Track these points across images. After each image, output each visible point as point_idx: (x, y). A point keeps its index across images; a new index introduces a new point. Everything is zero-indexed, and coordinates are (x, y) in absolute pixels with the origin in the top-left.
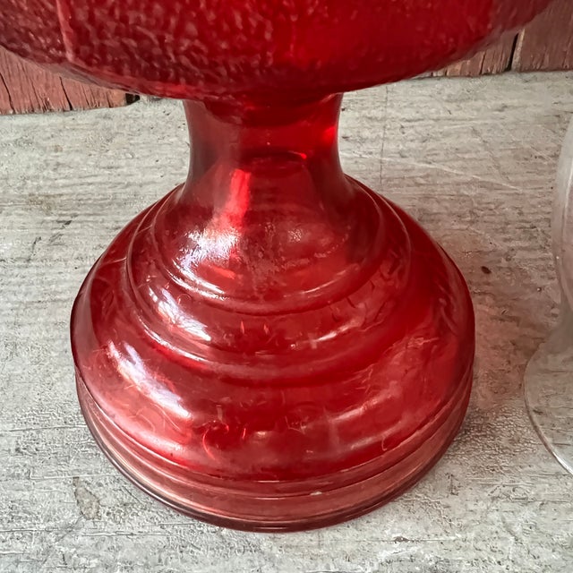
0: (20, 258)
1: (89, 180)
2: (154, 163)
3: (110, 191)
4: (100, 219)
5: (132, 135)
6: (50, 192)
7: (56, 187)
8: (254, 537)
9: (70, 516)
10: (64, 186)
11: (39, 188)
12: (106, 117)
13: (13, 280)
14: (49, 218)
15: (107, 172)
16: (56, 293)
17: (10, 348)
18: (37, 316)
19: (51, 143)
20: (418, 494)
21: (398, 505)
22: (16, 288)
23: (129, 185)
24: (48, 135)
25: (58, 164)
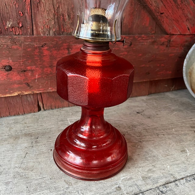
0: (30, 147)
1: (38, 129)
2: (51, 124)
3: (44, 131)
4: (45, 136)
5: (43, 119)
6: (29, 132)
7: (30, 131)
8: (101, 181)
9: (67, 186)
10: (32, 131)
11: (26, 132)
12: (34, 115)
13: (31, 151)
14: (32, 138)
15: (41, 127)
16: (43, 152)
17: (38, 163)
18: (41, 156)
19: (23, 122)
20: (124, 170)
21: (122, 172)
22: (33, 152)
23: (48, 129)
24: (21, 120)
25: (28, 126)
